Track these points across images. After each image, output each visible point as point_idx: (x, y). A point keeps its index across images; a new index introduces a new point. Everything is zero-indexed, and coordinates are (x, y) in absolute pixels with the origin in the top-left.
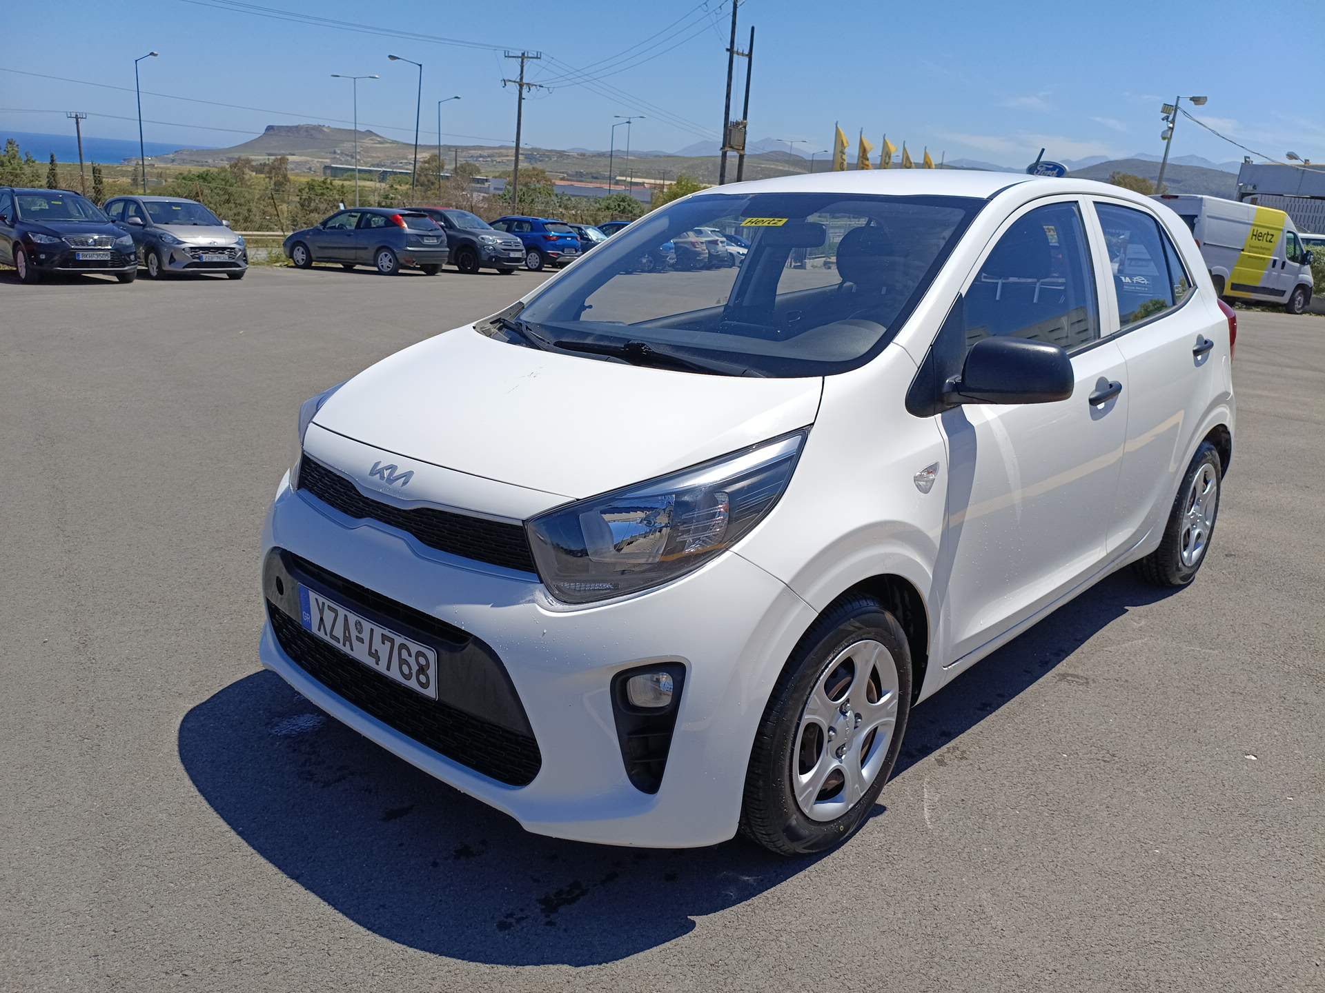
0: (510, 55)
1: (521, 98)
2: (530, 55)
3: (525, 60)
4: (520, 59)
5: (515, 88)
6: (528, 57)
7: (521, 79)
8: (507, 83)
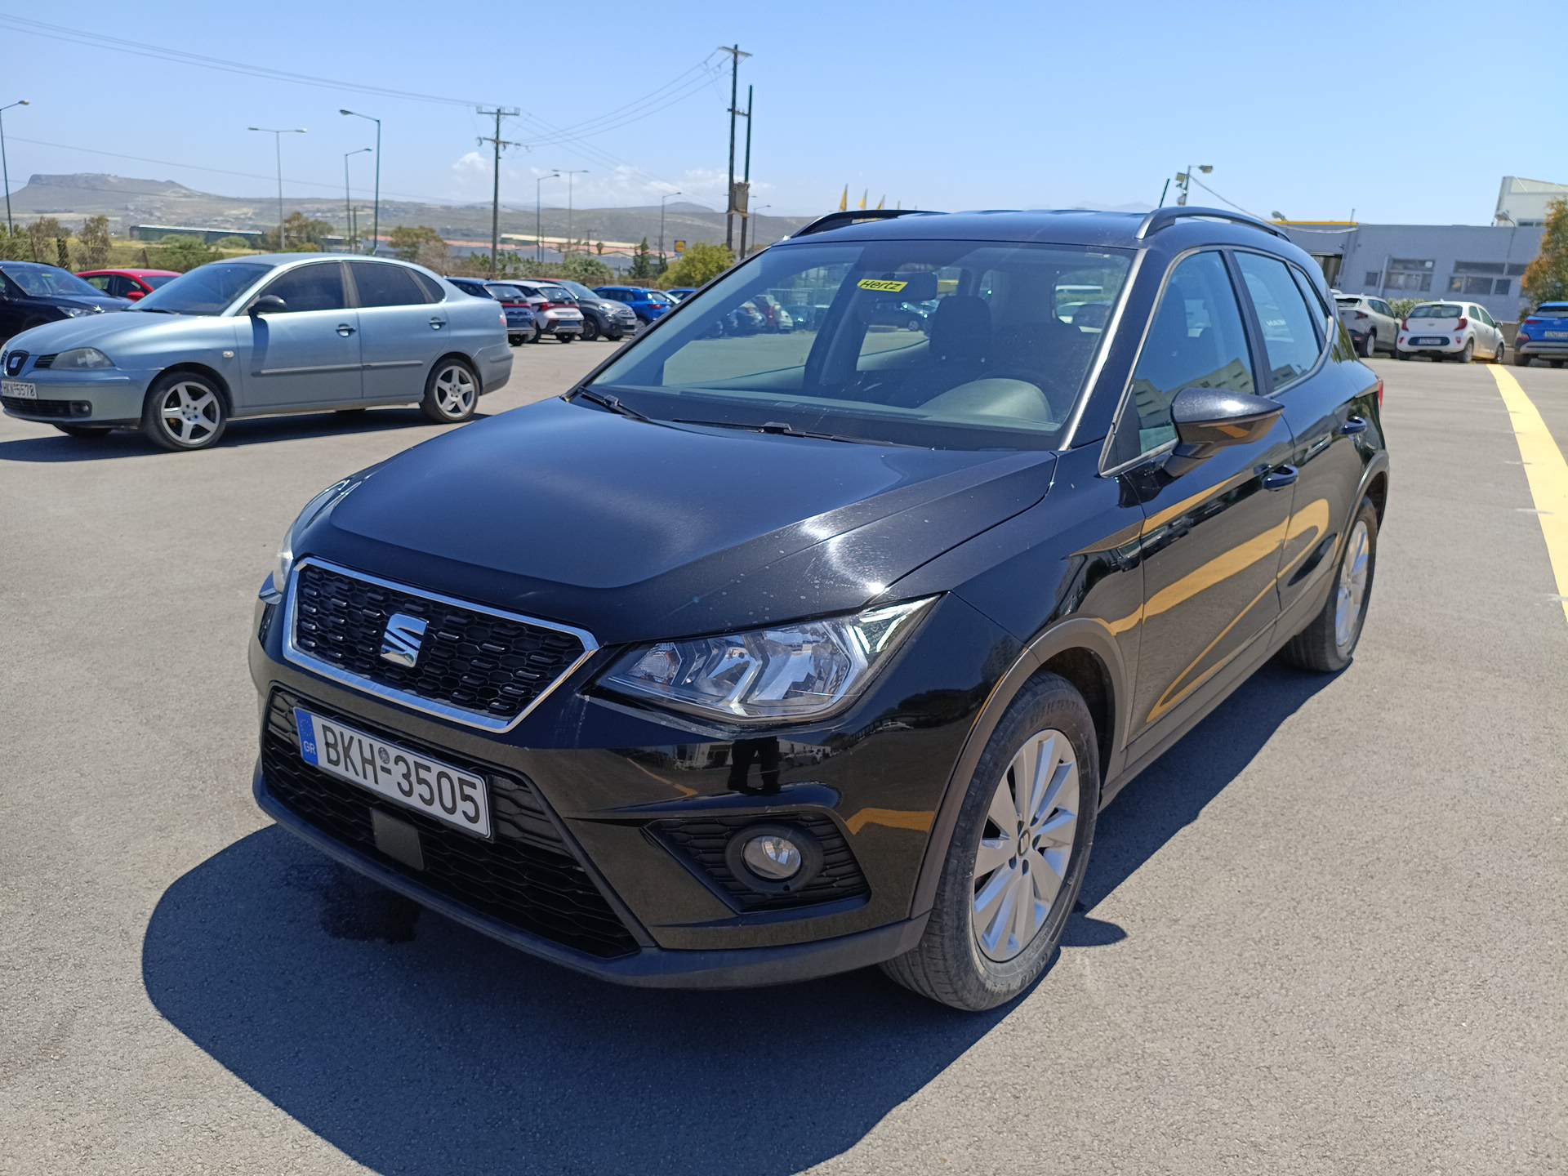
0: (484, 111)
1: (497, 158)
2: (506, 112)
3: (501, 117)
4: (495, 116)
5: (491, 146)
6: (505, 114)
7: (497, 137)
8: (484, 142)
